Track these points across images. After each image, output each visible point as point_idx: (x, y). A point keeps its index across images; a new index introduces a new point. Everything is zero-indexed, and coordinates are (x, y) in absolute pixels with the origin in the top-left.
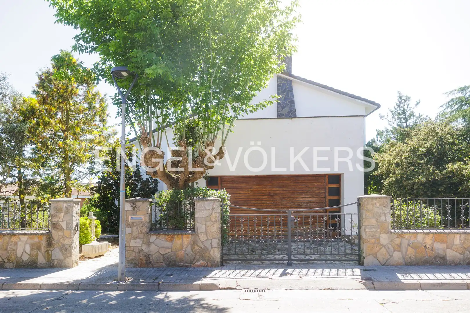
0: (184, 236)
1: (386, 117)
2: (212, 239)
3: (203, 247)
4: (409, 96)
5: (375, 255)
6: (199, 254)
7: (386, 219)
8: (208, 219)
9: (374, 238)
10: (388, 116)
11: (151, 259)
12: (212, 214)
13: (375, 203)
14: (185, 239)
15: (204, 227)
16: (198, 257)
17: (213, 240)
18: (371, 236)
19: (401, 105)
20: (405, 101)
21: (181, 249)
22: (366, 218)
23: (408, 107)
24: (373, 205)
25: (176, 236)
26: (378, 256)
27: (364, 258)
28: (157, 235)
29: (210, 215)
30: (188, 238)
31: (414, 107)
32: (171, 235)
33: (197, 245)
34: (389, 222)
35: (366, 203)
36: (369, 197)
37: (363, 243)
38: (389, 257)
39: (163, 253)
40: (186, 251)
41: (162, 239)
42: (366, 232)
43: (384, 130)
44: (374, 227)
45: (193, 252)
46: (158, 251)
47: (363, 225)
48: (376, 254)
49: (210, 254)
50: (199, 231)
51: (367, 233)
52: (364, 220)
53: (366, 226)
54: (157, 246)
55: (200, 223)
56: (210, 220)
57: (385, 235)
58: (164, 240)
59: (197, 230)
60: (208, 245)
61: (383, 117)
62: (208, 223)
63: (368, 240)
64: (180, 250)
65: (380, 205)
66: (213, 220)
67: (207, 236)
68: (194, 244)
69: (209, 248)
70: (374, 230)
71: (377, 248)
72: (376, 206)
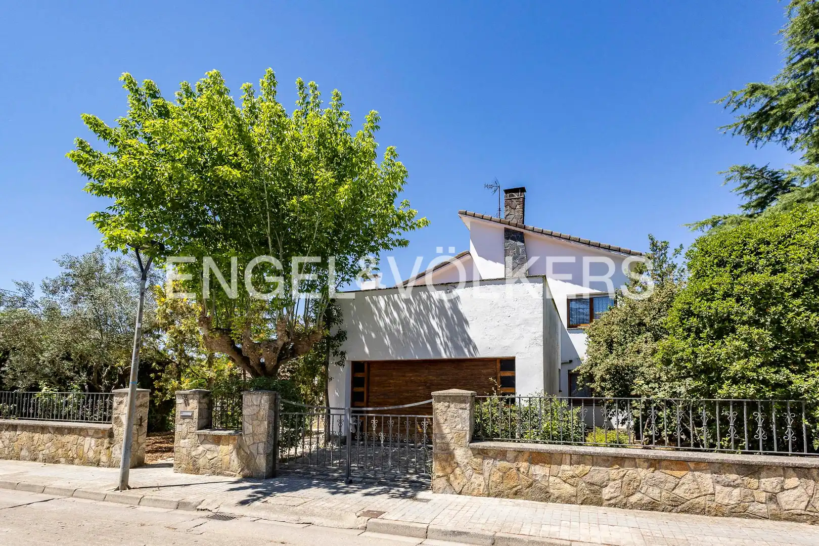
0: (231, 437)
2: (258, 443)
3: (249, 452)
5: (447, 478)
6: (244, 462)
7: (462, 425)
8: (256, 417)
11: (198, 463)
12: (259, 411)
13: (449, 403)
15: (250, 427)
16: (243, 465)
25: (223, 438)
26: (451, 479)
28: (205, 435)
29: (258, 413)
30: (234, 440)
33: (243, 450)
34: (466, 431)
35: (436, 402)
38: (465, 482)
39: (210, 457)
40: (231, 456)
41: (210, 441)
45: (238, 458)
46: (205, 455)
47: (433, 433)
48: (448, 476)
49: (255, 462)
51: (438, 445)
53: (435, 434)
54: (205, 448)
55: (247, 422)
56: (258, 419)
59: (244, 432)
60: (255, 452)
62: (255, 422)
63: (439, 455)
64: (226, 455)
65: (455, 405)
67: (253, 439)
68: (240, 448)
69: (255, 454)
70: (446, 440)
71: (450, 468)
72: (450, 407)
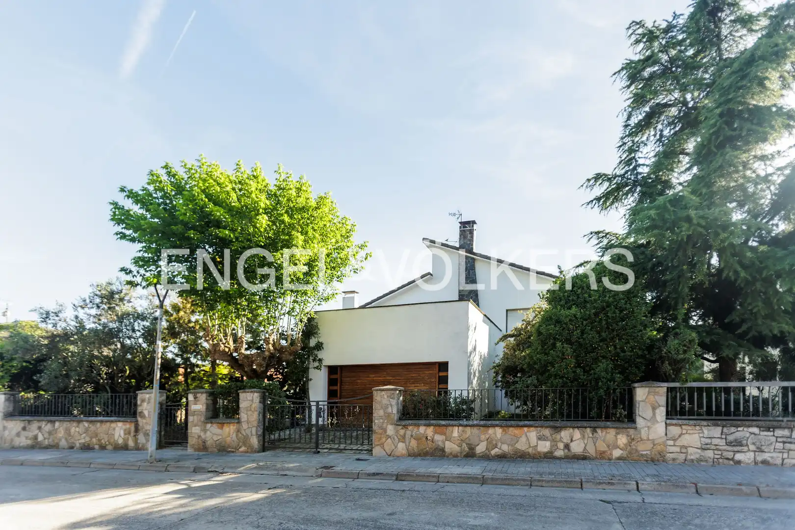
0: (231, 424)
2: (252, 428)
3: (245, 434)
5: (382, 446)
7: (392, 410)
8: (249, 409)
9: (382, 429)
12: (252, 404)
13: (383, 395)
14: (232, 427)
15: (246, 416)
16: (241, 443)
18: (380, 427)
22: (376, 409)
25: (225, 424)
26: (384, 447)
28: (211, 423)
29: (251, 406)
32: (222, 423)
34: (395, 415)
38: (394, 447)
39: (215, 439)
41: (215, 427)
44: (382, 419)
48: (382, 444)
50: (242, 420)
51: (376, 424)
52: (374, 411)
53: (375, 417)
55: (243, 413)
56: (251, 410)
57: (392, 426)
62: (249, 413)
63: (377, 431)
65: (388, 397)
66: (253, 410)
67: (248, 425)
69: (250, 435)
70: (381, 421)
71: (384, 439)
72: (384, 398)
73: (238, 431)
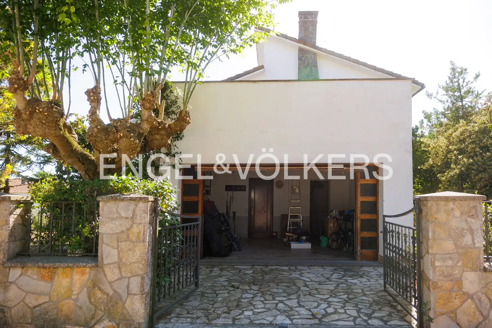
0: (76, 270)
1: (435, 95)
2: (129, 278)
3: (111, 293)
4: (464, 67)
5: (452, 315)
6: (102, 308)
7: (473, 240)
8: (124, 236)
9: (452, 281)
10: (437, 93)
11: (8, 315)
12: (132, 226)
13: (452, 210)
14: (76, 277)
15: (115, 252)
16: (100, 313)
17: (132, 279)
18: (446, 276)
19: (455, 80)
20: (461, 73)
21: (69, 297)
22: (434, 239)
23: (464, 82)
24: (448, 213)
25: (60, 271)
26: (458, 317)
27: (431, 320)
28: (23, 268)
29: (128, 229)
30: (83, 274)
31: (472, 81)
32: (50, 268)
33: (100, 289)
34: (479, 248)
35: (434, 209)
36: (440, 198)
37: (429, 289)
38: (481, 319)
39: (34, 303)
40: (76, 300)
41: (32, 276)
42: (434, 268)
43: (433, 112)
44: (450, 258)
45: (90, 302)
46: (23, 301)
47: (428, 253)
48: (454, 312)
49: (124, 307)
50: (105, 262)
51: (437, 269)
52: (430, 242)
53: (434, 255)
54: (22, 290)
55: (107, 245)
56: (128, 239)
57: (473, 274)
58: (35, 277)
59: (102, 259)
60: (122, 291)
61: (431, 95)
62: (123, 245)
63: (439, 283)
64: (67, 299)
65: (462, 214)
66: (134, 239)
67: (120, 272)
68: (94, 287)
69: (124, 295)
70: (450, 263)
71: (457, 302)
72: (454, 217)
73: (95, 284)
